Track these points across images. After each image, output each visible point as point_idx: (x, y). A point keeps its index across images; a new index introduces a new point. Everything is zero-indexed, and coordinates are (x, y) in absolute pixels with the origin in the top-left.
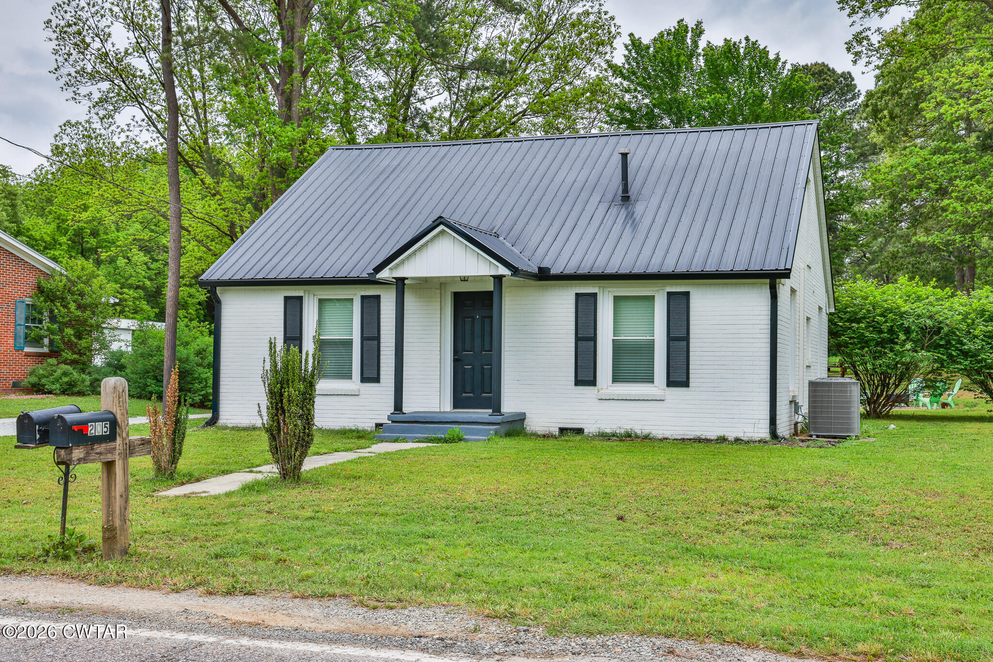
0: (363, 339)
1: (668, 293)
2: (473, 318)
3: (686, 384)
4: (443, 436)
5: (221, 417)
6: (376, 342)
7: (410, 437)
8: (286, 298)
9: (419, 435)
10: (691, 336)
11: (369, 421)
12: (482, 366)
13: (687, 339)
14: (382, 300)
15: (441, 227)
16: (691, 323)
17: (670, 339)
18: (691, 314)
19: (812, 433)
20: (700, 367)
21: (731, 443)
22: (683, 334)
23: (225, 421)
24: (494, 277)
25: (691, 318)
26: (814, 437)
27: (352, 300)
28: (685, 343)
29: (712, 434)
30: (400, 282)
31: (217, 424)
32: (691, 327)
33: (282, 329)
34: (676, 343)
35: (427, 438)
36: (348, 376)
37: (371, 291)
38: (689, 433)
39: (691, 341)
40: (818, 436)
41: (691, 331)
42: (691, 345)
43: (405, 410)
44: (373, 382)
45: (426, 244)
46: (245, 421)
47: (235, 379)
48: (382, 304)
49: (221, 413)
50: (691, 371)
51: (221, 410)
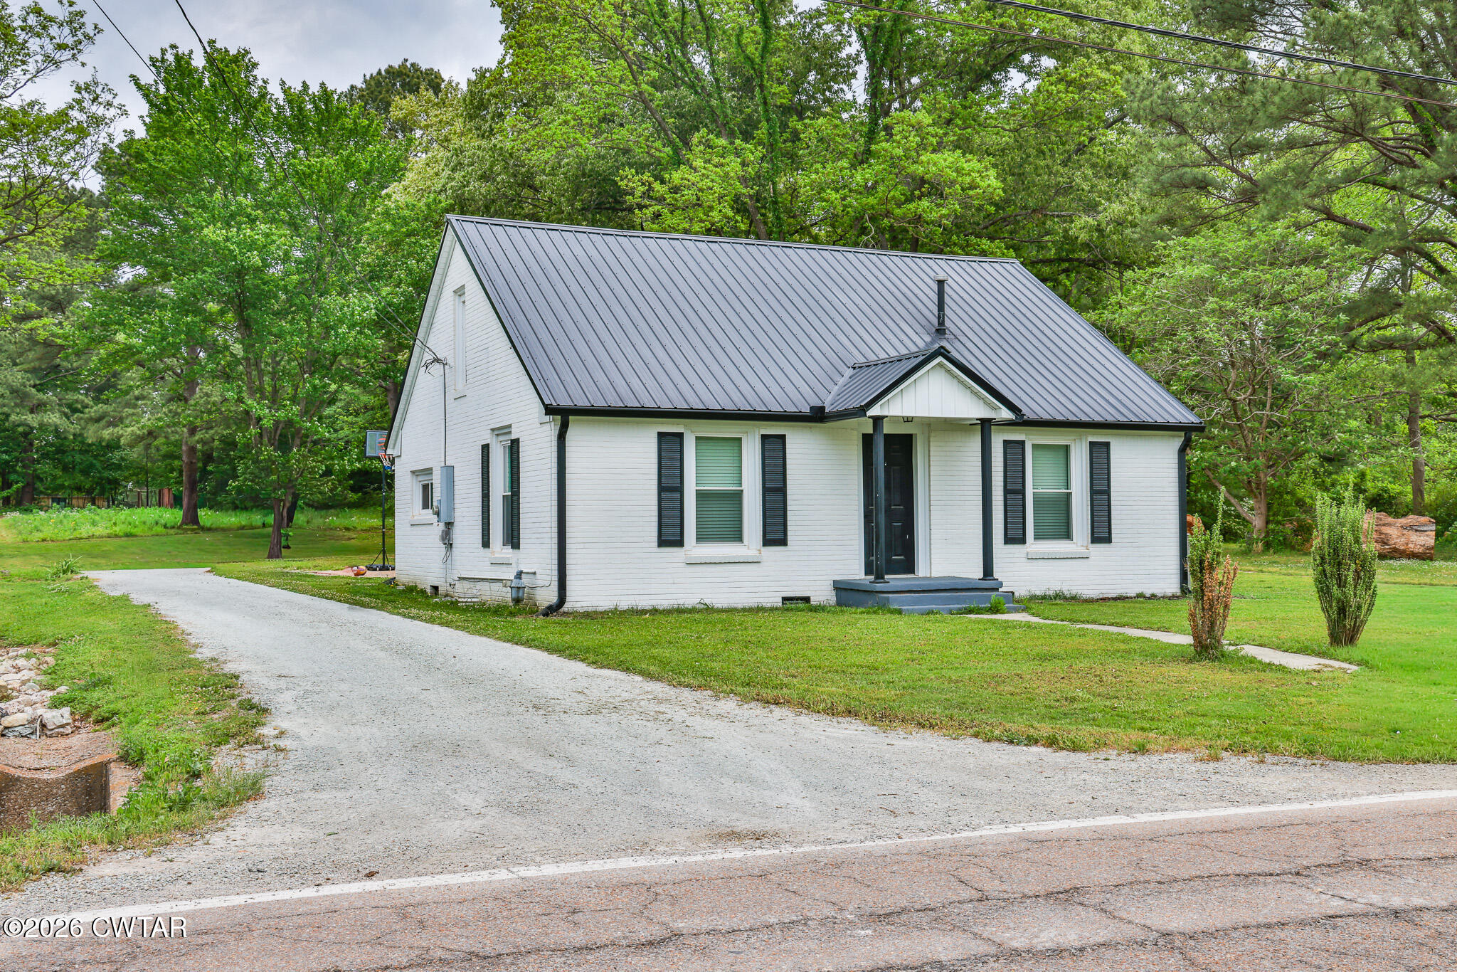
0: (765, 490)
1: (1090, 443)
5: (568, 599)
6: (782, 495)
8: (660, 435)
10: (1112, 489)
11: (773, 594)
13: (1108, 492)
14: (788, 441)
15: (940, 359)
16: (1112, 475)
17: (1094, 492)
18: (1112, 466)
20: (1119, 522)
22: (1105, 487)
23: (575, 605)
25: (1111, 470)
29: (1133, 593)
31: (563, 611)
32: (1112, 480)
33: (656, 477)
34: (1099, 497)
36: (736, 536)
37: (774, 430)
38: (1112, 592)
39: (1112, 494)
41: (1112, 484)
42: (1112, 499)
44: (780, 545)
46: (604, 604)
47: (587, 545)
48: (788, 446)
49: (568, 594)
50: (1113, 526)
51: (568, 588)
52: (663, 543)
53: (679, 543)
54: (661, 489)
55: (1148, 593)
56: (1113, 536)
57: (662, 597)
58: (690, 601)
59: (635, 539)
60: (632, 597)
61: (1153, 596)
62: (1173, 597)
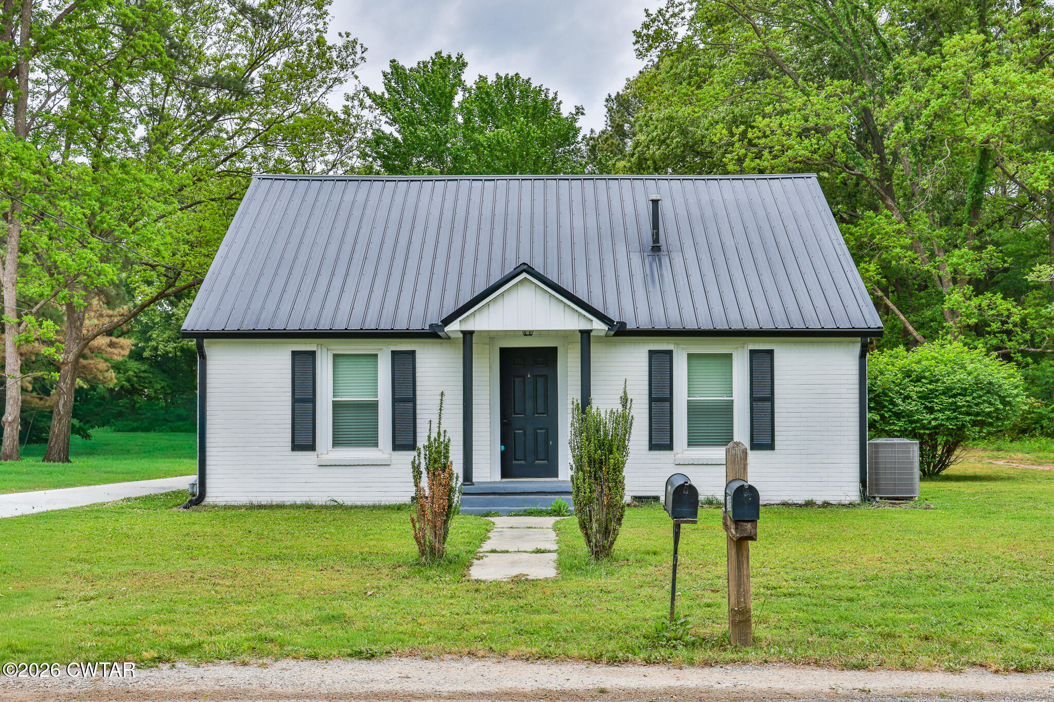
0: (395, 400)
1: (751, 351)
2: (524, 377)
3: (771, 446)
4: (544, 508)
5: (208, 494)
6: (411, 404)
7: (503, 511)
8: (294, 353)
9: (507, 508)
10: (776, 396)
11: (403, 494)
12: (535, 429)
13: (771, 399)
14: (418, 356)
15: (524, 275)
16: (776, 382)
17: (754, 399)
18: (776, 373)
19: (876, 495)
20: (785, 429)
21: (819, 507)
22: (767, 394)
23: (214, 499)
24: (582, 332)
25: (776, 377)
26: (878, 499)
27: (376, 355)
28: (769, 404)
29: (800, 500)
30: (468, 335)
31: (203, 503)
32: (776, 387)
33: (290, 390)
34: (760, 404)
35: (525, 511)
36: (373, 442)
37: (404, 346)
38: (775, 498)
39: (776, 401)
40: (881, 498)
41: (776, 391)
42: (776, 406)
43: (474, 480)
44: (409, 450)
45: (502, 294)
46: (242, 498)
47: (226, 449)
48: (417, 361)
49: (208, 490)
50: (776, 433)
51: (208, 485)
52: (296, 446)
53: (312, 447)
54: (295, 401)
55: (819, 499)
56: (776, 443)
57: (299, 494)
58: (319, 498)
59: (271, 444)
60: (267, 494)
61: (826, 505)
62: (851, 505)
